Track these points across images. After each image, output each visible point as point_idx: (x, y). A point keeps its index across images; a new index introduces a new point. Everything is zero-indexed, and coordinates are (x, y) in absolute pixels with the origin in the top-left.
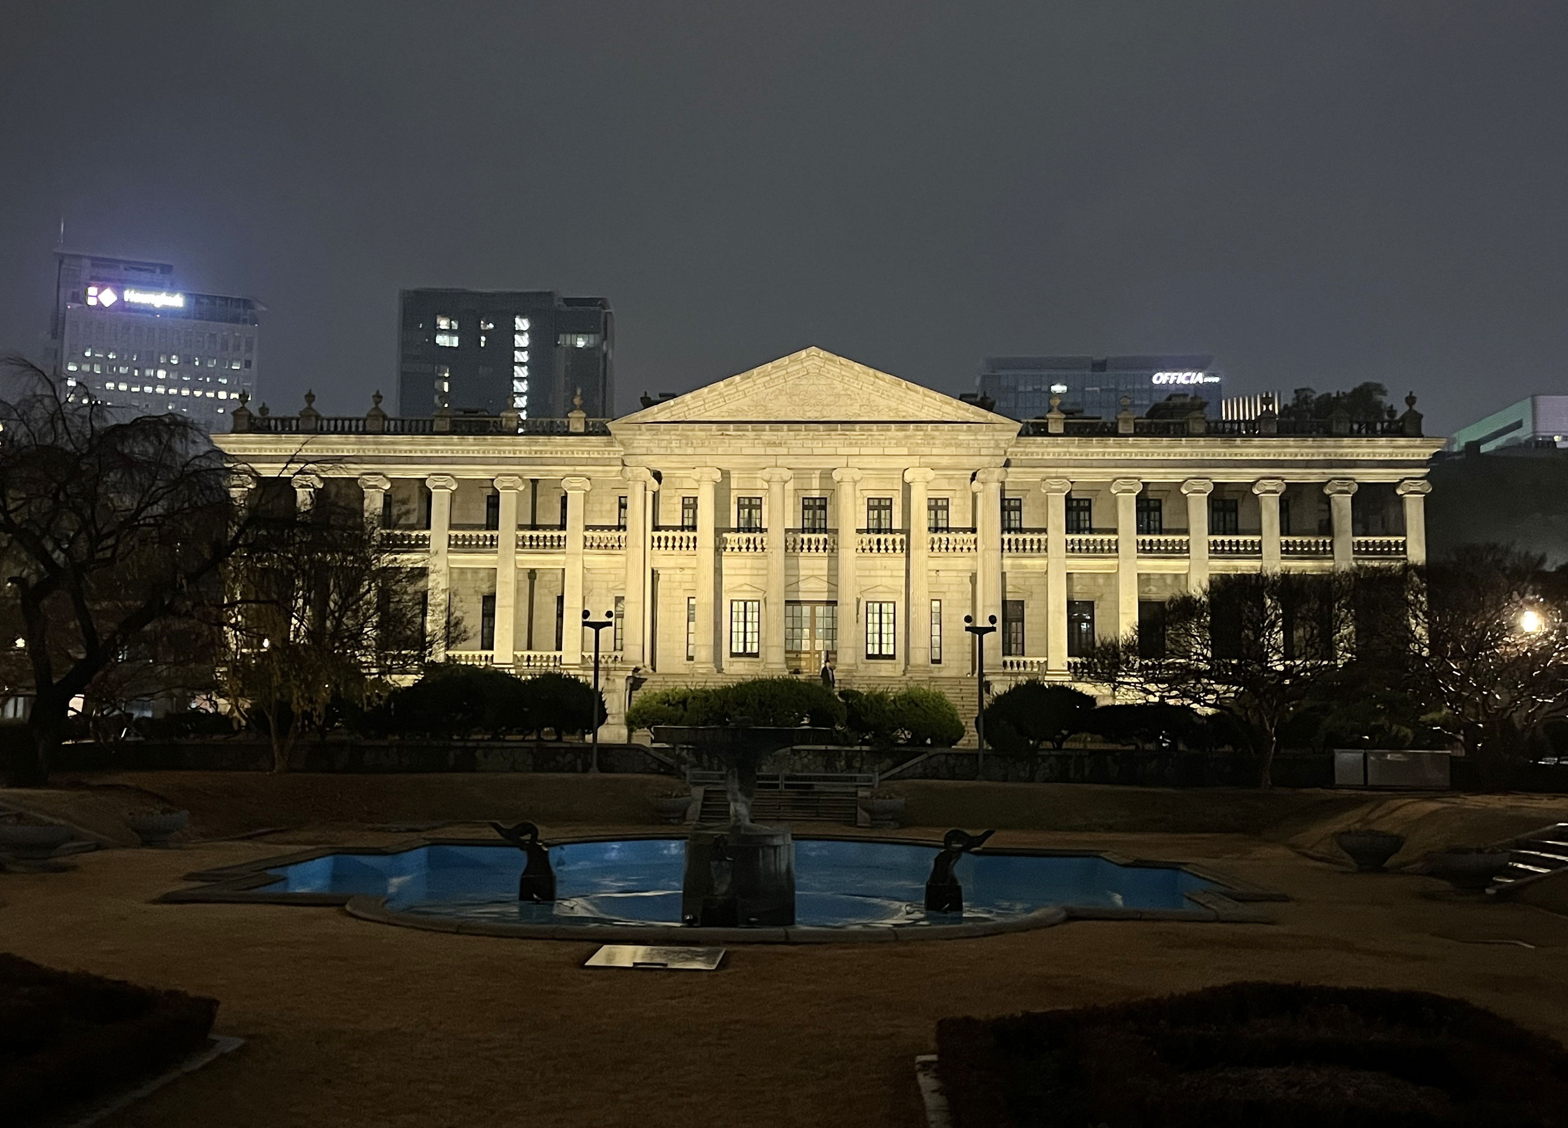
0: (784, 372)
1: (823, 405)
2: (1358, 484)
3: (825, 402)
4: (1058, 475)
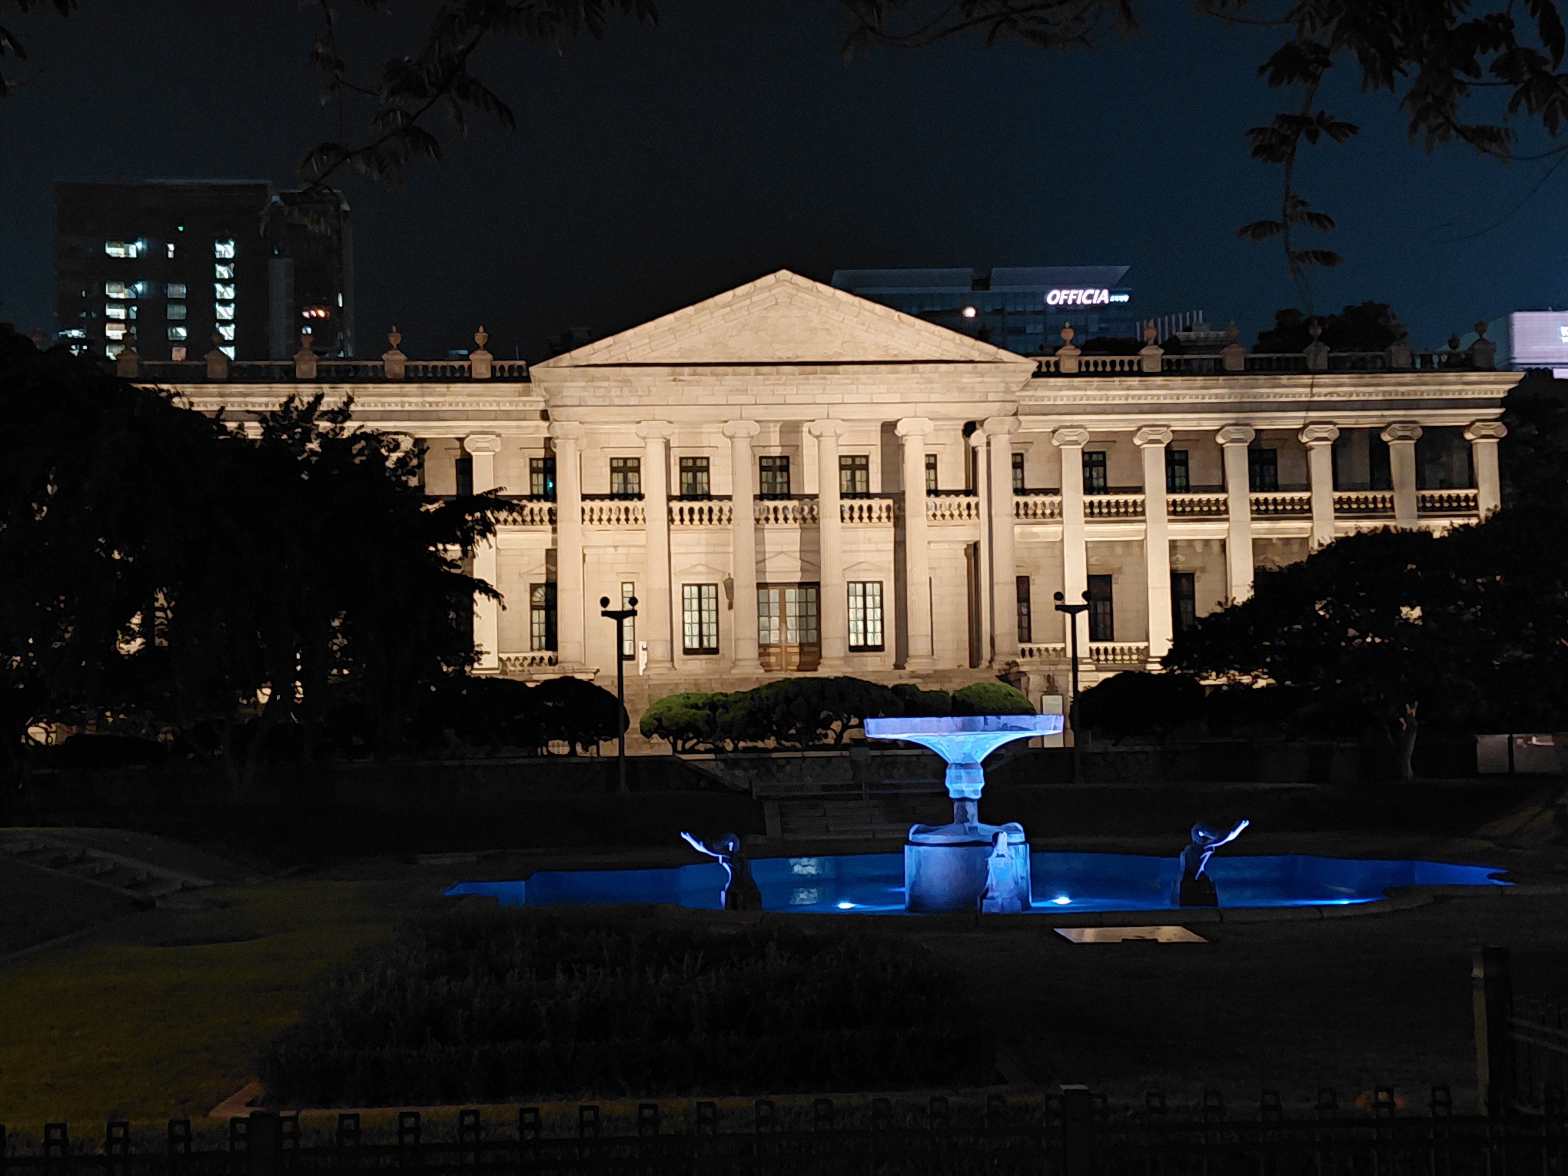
0: (748, 302)
1: (796, 342)
2: (1423, 428)
3: (798, 340)
4: (1075, 424)
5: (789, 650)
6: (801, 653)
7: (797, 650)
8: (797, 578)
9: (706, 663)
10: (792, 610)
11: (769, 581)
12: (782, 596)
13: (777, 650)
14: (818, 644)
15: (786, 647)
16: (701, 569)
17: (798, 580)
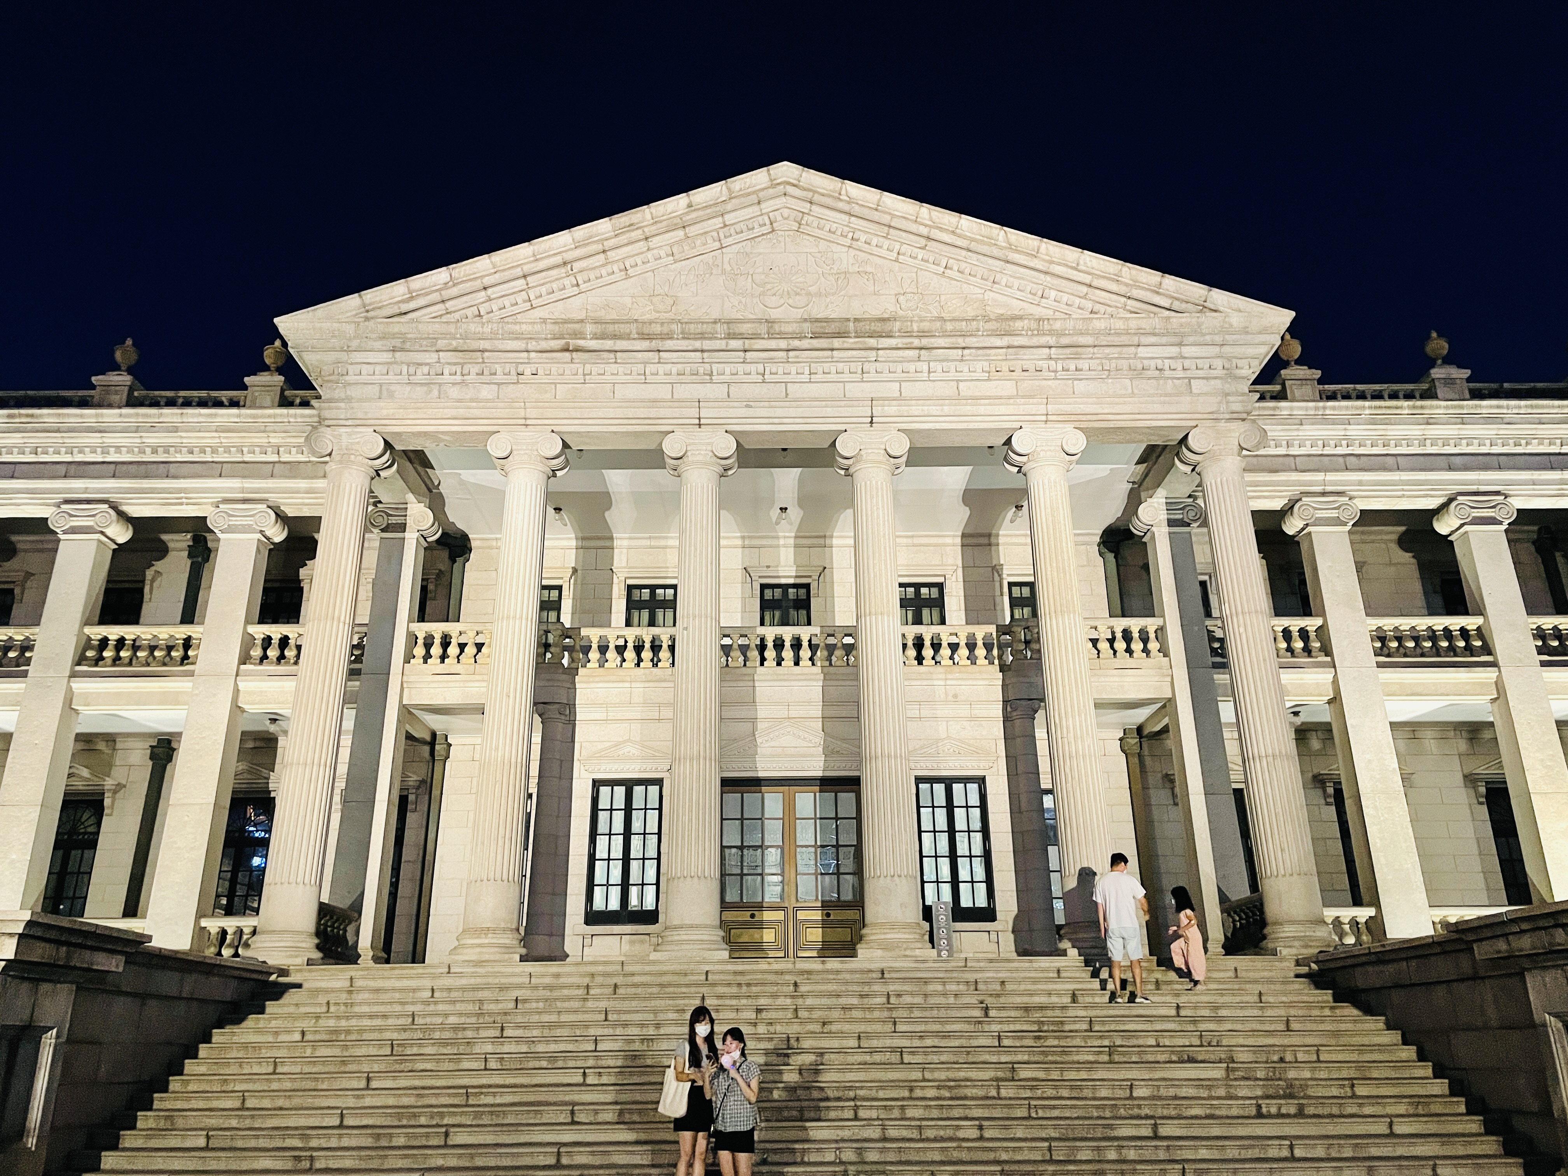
0: (717, 222)
1: (809, 294)
3: (813, 289)
4: (1329, 489)
5: (801, 915)
6: (826, 923)
7: (817, 916)
8: (816, 768)
9: (632, 943)
10: (806, 834)
11: (761, 774)
12: (789, 807)
13: (779, 915)
14: (858, 903)
15: (796, 909)
16: (631, 750)
17: (819, 774)
